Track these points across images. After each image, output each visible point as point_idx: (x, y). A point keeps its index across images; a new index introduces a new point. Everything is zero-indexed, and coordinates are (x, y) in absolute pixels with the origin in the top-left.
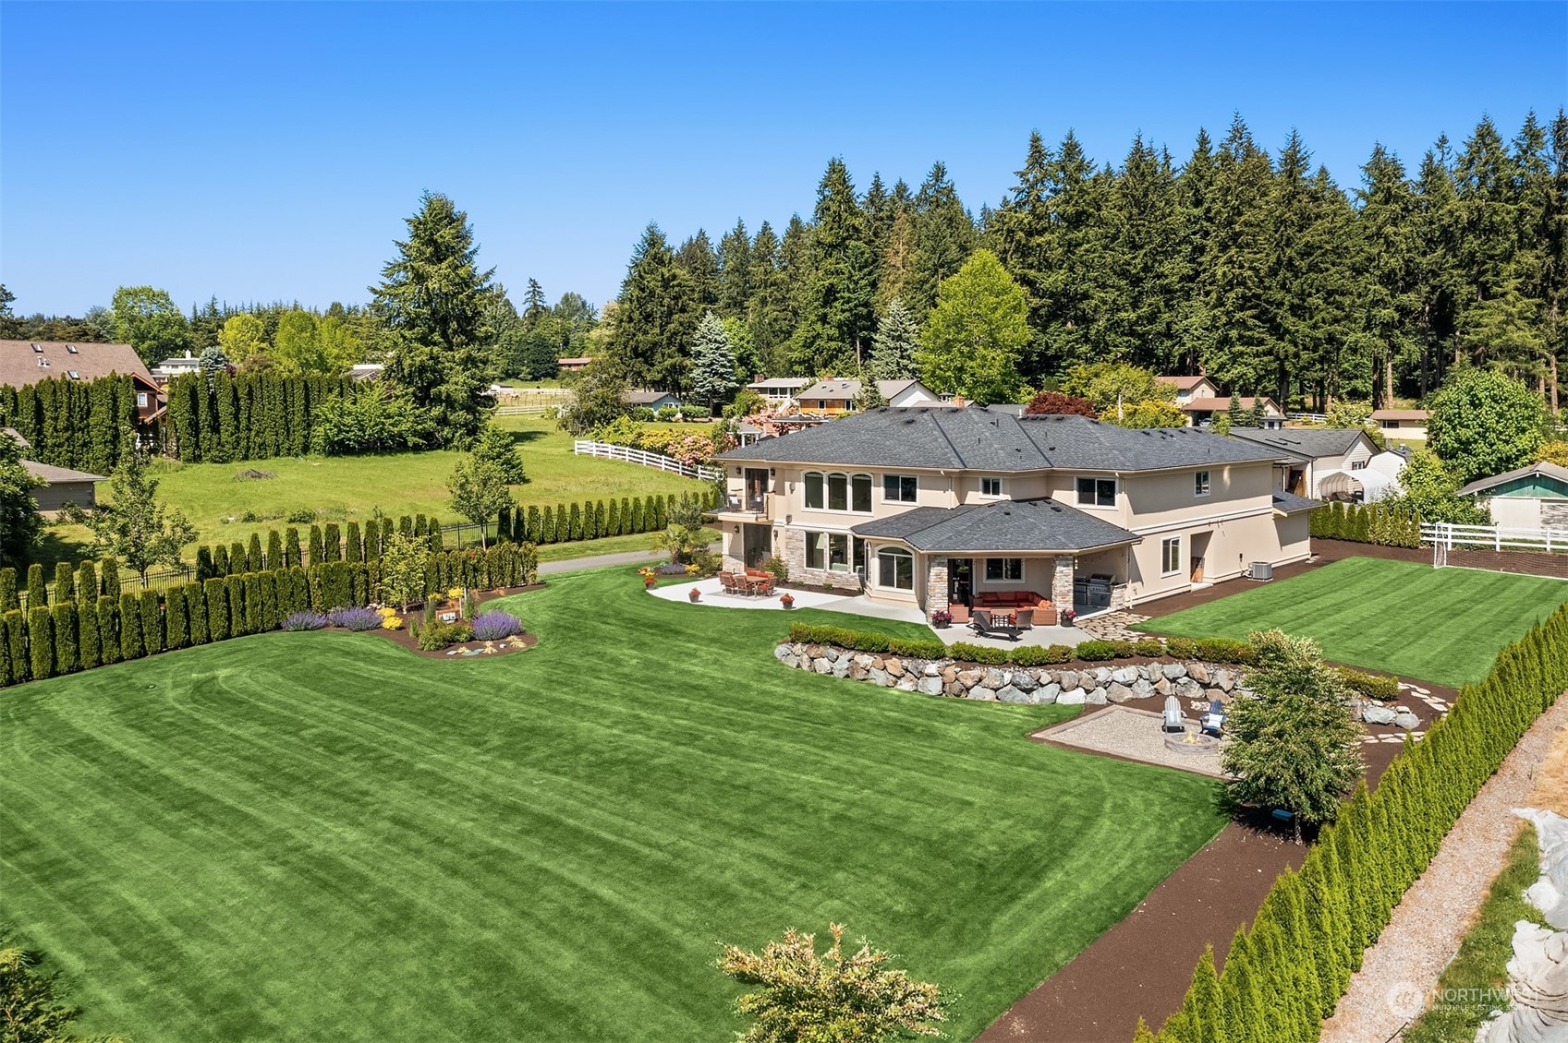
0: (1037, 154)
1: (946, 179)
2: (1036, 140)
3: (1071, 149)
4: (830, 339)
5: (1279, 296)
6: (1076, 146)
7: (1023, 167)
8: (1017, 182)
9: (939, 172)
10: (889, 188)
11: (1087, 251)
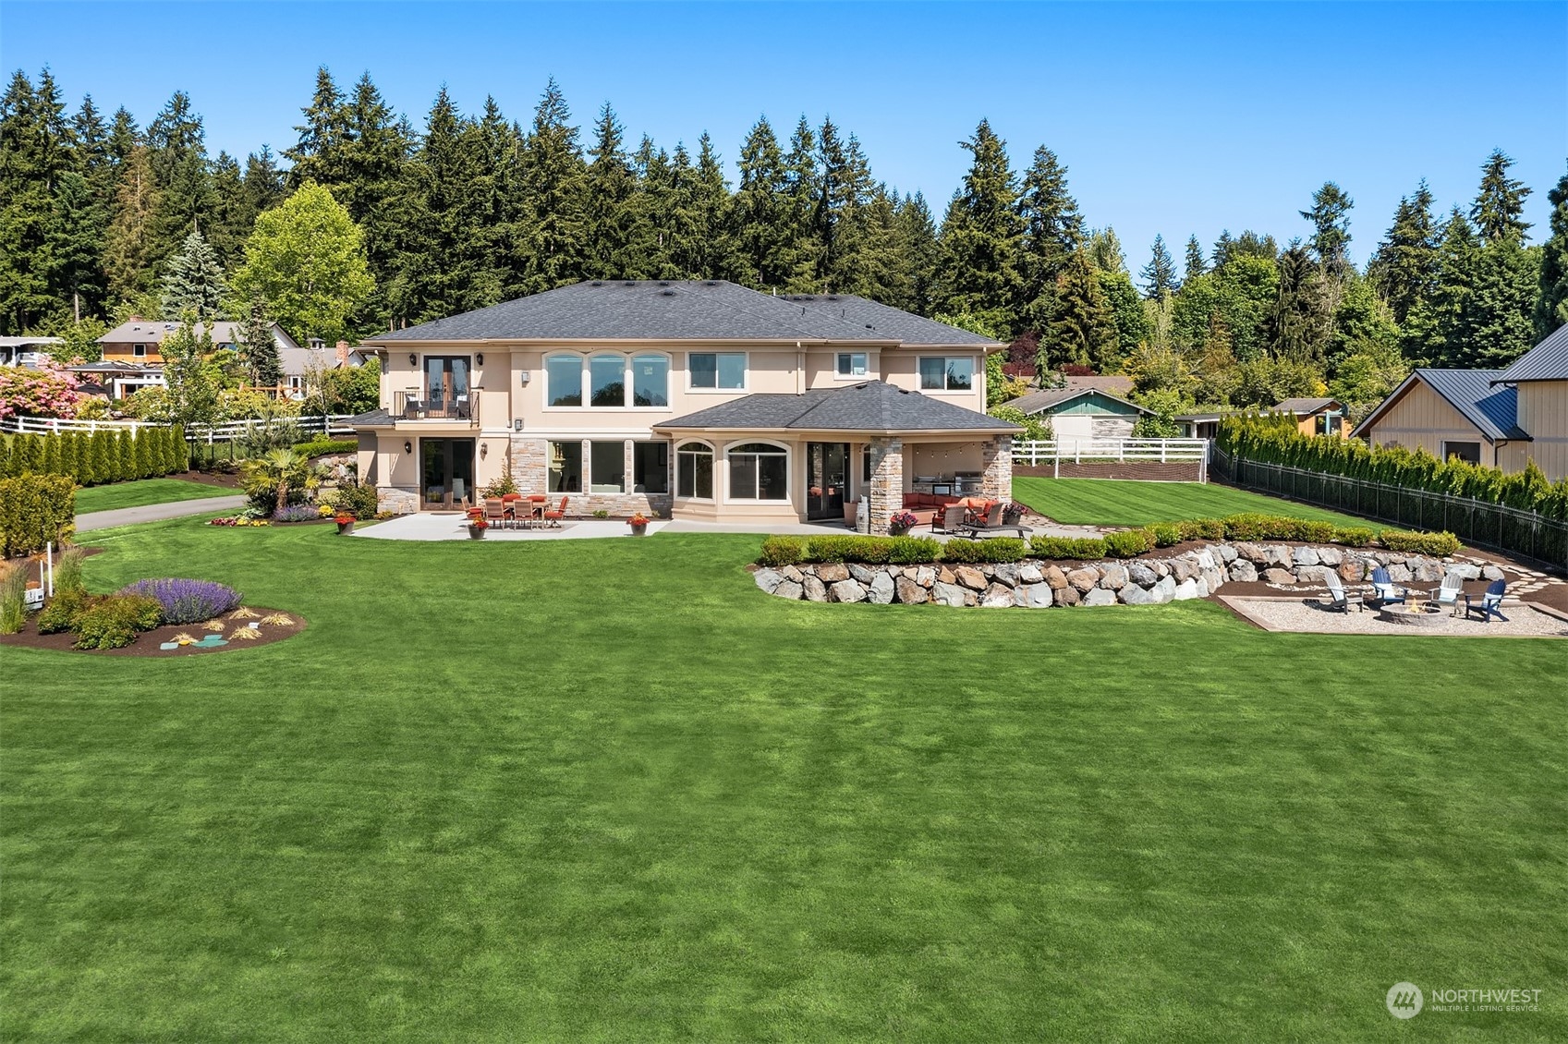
0: (326, 92)
1: (189, 112)
2: (323, 79)
3: (366, 93)
4: (34, 291)
5: (599, 265)
6: (373, 90)
7: (310, 105)
8: (304, 122)
9: (180, 104)
10: (107, 116)
11: (390, 204)
